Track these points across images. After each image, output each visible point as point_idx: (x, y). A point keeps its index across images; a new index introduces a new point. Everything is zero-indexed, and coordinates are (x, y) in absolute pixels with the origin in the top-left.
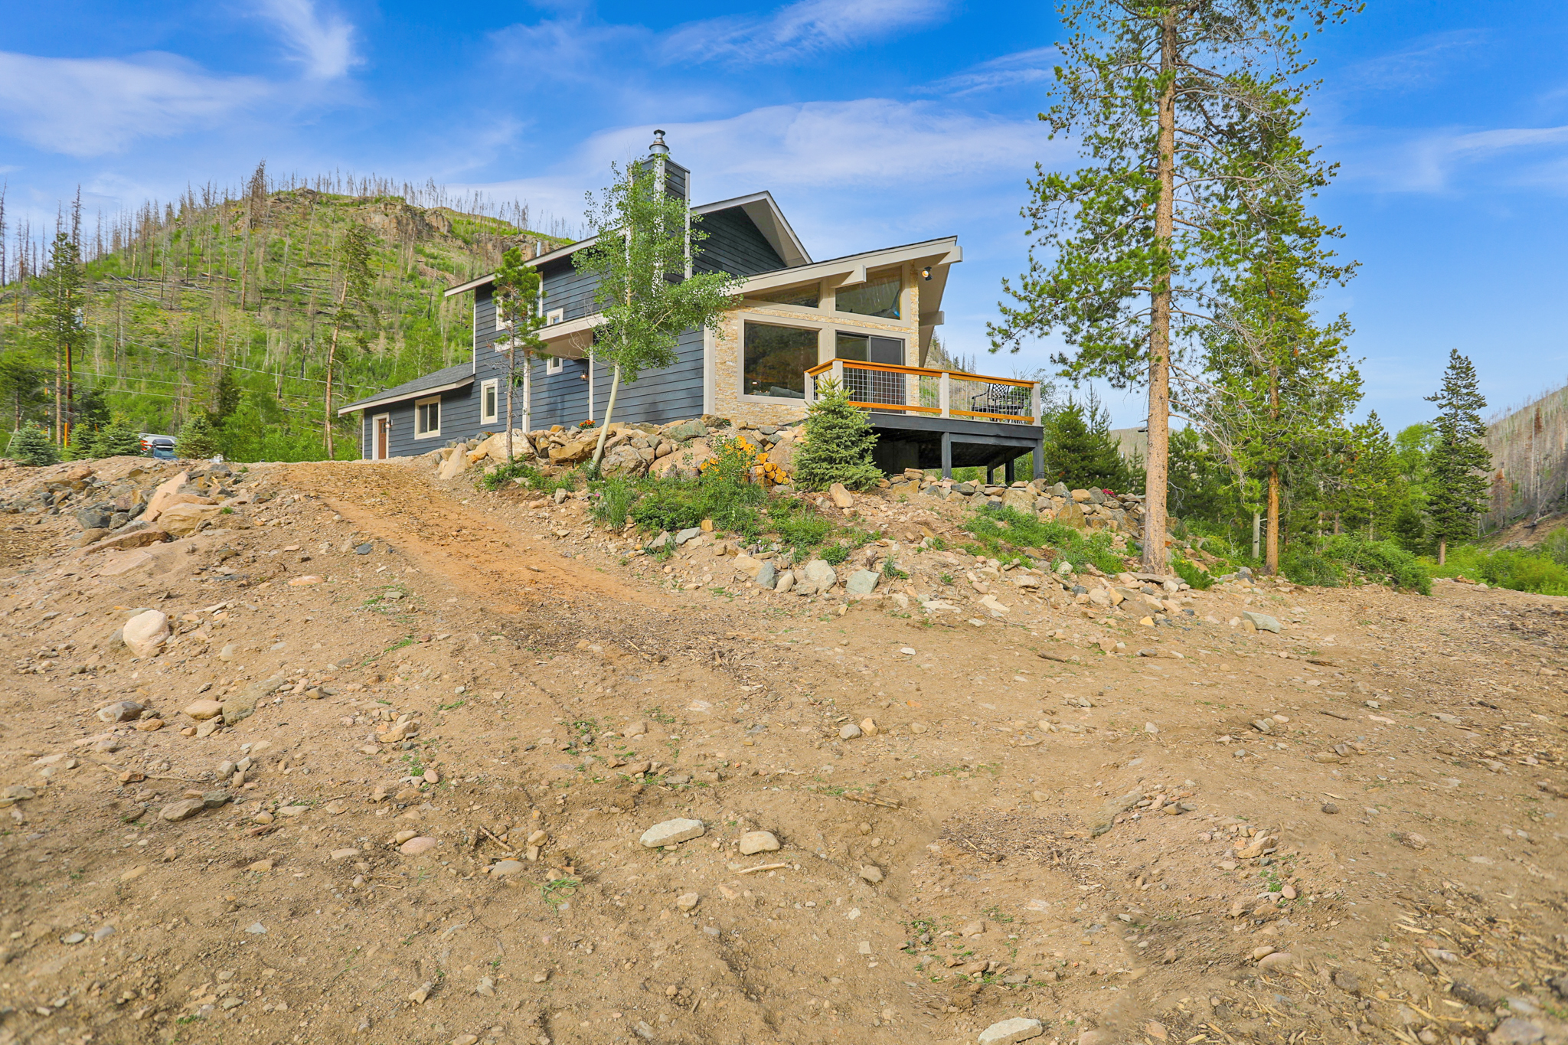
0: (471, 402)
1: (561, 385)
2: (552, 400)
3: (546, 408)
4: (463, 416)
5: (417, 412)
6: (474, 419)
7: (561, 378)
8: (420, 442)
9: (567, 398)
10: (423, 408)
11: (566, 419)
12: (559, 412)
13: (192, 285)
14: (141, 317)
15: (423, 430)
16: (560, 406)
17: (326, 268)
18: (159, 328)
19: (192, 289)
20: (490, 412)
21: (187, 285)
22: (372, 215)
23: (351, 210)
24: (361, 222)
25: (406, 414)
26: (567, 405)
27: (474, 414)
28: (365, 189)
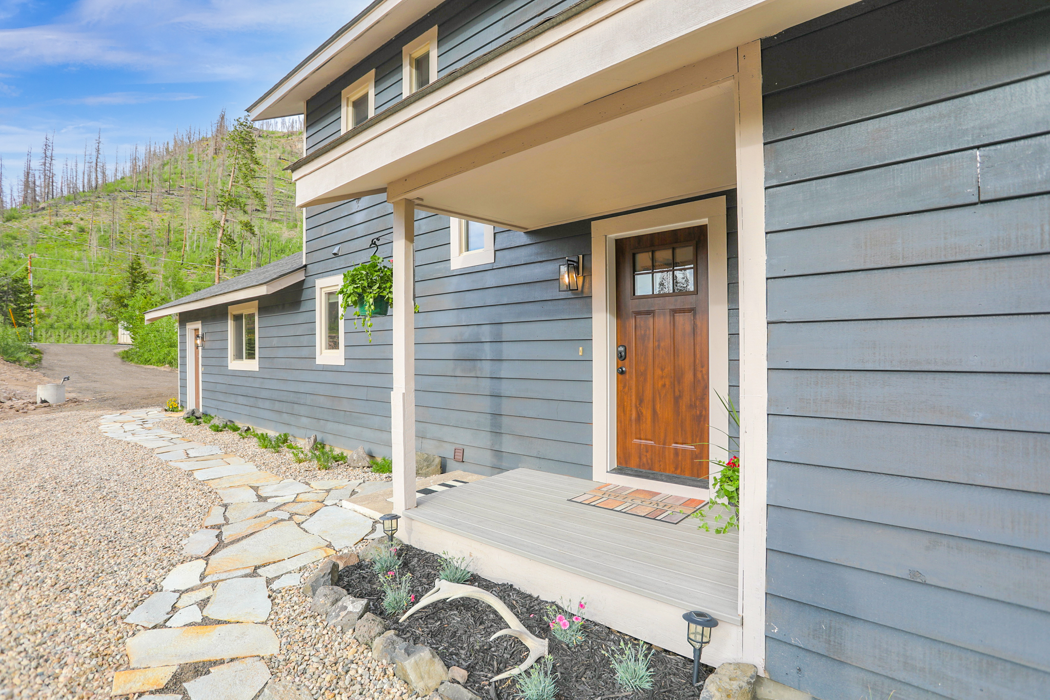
0: (301, 318)
1: (490, 297)
2: (467, 333)
3: (450, 351)
4: (290, 341)
5: (231, 324)
6: (305, 352)
7: (490, 279)
8: (237, 374)
9: (509, 332)
10: (238, 318)
11: (506, 388)
12: (486, 368)
13: (173, 194)
14: (135, 217)
15: (239, 356)
16: (487, 351)
17: (264, 180)
18: (145, 224)
19: (173, 196)
20: (333, 343)
21: (169, 194)
22: (297, 143)
23: (283, 141)
24: (289, 148)
25: (216, 327)
26: (509, 351)
27: (305, 340)
28: (293, 127)
